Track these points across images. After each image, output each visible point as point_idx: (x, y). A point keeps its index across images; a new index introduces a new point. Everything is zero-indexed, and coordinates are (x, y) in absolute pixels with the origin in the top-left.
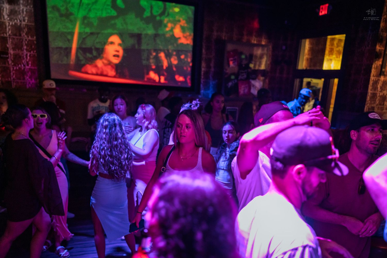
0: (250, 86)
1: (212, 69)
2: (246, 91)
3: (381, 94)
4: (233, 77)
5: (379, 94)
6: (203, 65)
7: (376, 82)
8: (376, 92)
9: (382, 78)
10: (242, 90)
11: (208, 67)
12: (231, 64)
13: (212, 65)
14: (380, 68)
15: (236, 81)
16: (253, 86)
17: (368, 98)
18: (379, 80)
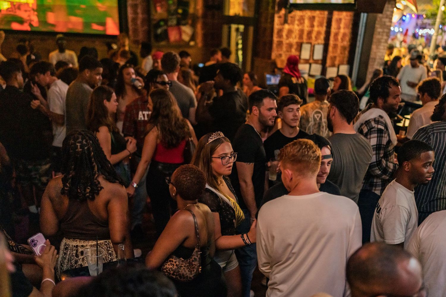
0: (180, 33)
1: (140, 16)
2: (177, 37)
3: (288, 41)
4: (162, 23)
5: (285, 41)
6: (129, 11)
7: (280, 31)
8: (281, 40)
9: (287, 27)
10: (173, 36)
11: (135, 13)
12: (159, 10)
13: (139, 11)
14: (283, 17)
15: (165, 27)
16: (185, 32)
17: (274, 46)
18: (283, 28)
